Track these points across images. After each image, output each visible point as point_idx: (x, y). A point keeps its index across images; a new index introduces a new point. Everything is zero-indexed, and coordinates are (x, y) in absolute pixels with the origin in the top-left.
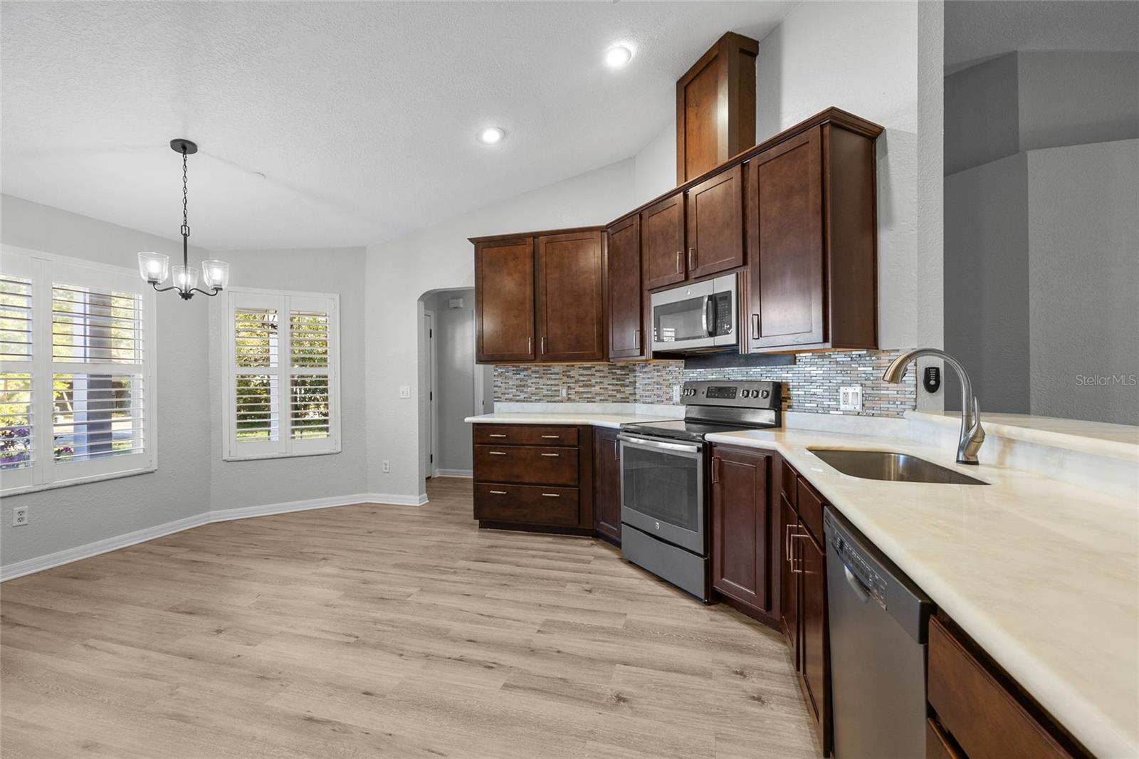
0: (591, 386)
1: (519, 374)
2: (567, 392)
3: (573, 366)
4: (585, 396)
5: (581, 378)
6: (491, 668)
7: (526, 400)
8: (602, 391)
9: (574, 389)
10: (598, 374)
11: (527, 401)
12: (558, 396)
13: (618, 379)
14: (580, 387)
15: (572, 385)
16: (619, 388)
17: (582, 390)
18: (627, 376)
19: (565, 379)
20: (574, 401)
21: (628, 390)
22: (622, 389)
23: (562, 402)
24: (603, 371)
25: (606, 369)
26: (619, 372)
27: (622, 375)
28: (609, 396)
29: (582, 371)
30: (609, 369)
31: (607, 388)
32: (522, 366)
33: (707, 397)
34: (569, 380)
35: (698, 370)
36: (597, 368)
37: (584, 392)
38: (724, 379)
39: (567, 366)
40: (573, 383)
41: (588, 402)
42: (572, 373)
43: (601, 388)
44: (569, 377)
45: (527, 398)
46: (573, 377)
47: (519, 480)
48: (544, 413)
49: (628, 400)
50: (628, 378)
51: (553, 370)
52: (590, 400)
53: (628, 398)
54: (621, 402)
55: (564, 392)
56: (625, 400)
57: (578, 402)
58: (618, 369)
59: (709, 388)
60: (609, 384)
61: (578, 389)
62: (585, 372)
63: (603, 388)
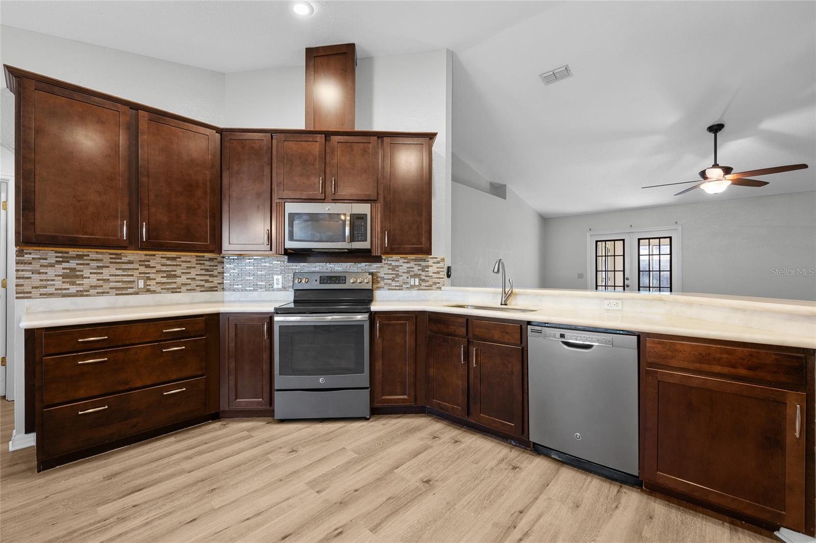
0: (175, 276)
1: (68, 262)
2: (145, 283)
3: (154, 255)
4: (168, 287)
5: (164, 268)
6: (341, 533)
7: (78, 293)
8: (189, 281)
9: (155, 279)
10: (184, 265)
11: (81, 296)
12: (133, 288)
13: (207, 270)
14: (162, 277)
15: (152, 276)
16: (207, 278)
17: (165, 280)
18: (216, 267)
19: (142, 269)
20: (154, 292)
21: (216, 281)
22: (211, 279)
23: (137, 294)
24: (190, 262)
25: (194, 260)
26: (207, 263)
27: (210, 266)
28: (197, 286)
29: (164, 261)
30: (197, 260)
31: (194, 278)
32: (73, 252)
33: (320, 283)
34: (148, 270)
35: (301, 264)
36: (183, 259)
37: (167, 283)
38: (327, 271)
39: (146, 255)
40: (153, 273)
41: (172, 292)
42: (152, 263)
43: (187, 279)
44: (148, 266)
45: (81, 291)
46: (153, 267)
47: (127, 387)
48: (112, 308)
49: (216, 289)
50: (217, 269)
51: (124, 259)
52: (174, 291)
53: (217, 287)
54: (210, 291)
55: (141, 284)
56: (212, 289)
57: (160, 293)
58: (206, 260)
59: (321, 277)
60: (197, 275)
61: (159, 279)
62: (169, 262)
63: (190, 279)
